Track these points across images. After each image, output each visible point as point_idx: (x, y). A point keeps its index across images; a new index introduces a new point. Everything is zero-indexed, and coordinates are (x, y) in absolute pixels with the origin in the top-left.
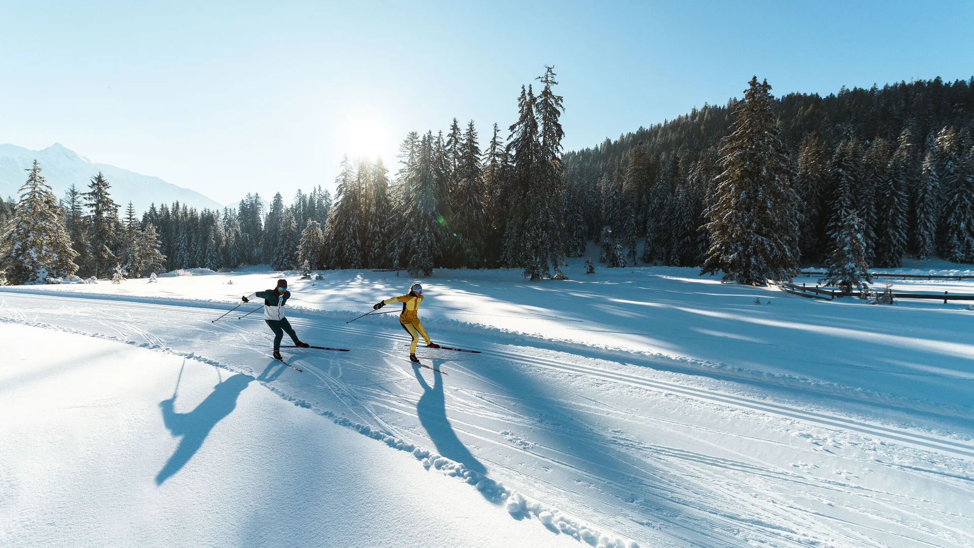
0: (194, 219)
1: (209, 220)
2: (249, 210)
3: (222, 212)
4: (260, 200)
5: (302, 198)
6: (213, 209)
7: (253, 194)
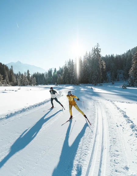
0: (41, 75)
1: (43, 75)
2: (50, 72)
3: (45, 73)
4: (52, 70)
5: (60, 69)
6: (43, 73)
7: (51, 69)
